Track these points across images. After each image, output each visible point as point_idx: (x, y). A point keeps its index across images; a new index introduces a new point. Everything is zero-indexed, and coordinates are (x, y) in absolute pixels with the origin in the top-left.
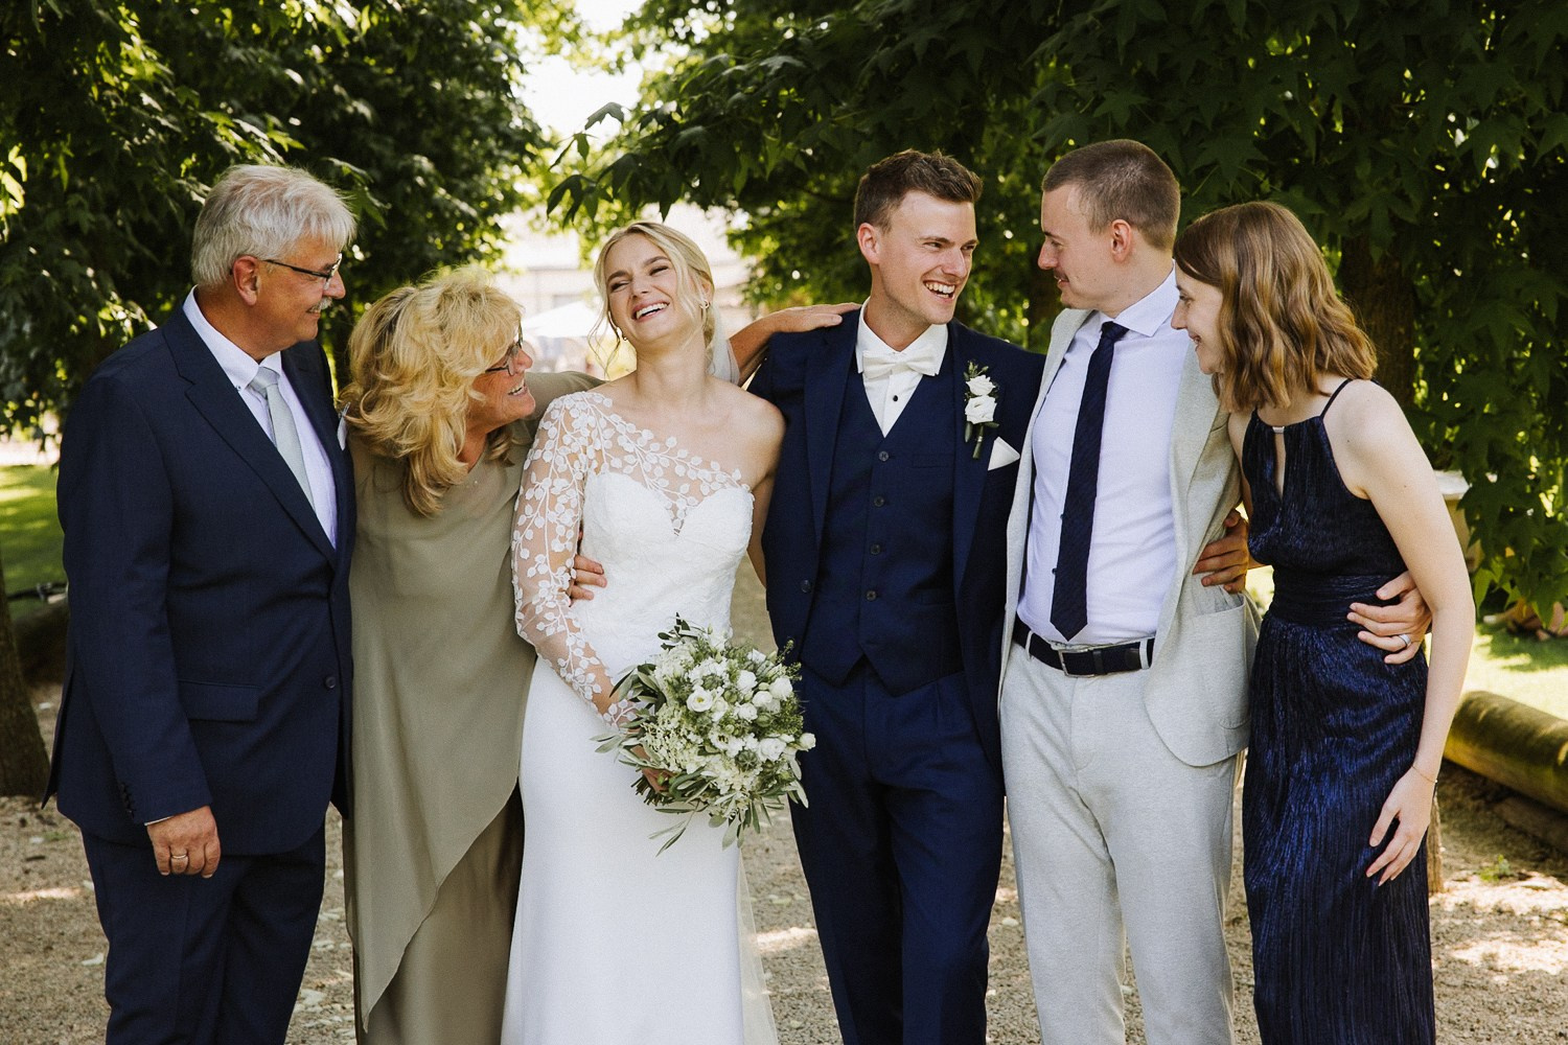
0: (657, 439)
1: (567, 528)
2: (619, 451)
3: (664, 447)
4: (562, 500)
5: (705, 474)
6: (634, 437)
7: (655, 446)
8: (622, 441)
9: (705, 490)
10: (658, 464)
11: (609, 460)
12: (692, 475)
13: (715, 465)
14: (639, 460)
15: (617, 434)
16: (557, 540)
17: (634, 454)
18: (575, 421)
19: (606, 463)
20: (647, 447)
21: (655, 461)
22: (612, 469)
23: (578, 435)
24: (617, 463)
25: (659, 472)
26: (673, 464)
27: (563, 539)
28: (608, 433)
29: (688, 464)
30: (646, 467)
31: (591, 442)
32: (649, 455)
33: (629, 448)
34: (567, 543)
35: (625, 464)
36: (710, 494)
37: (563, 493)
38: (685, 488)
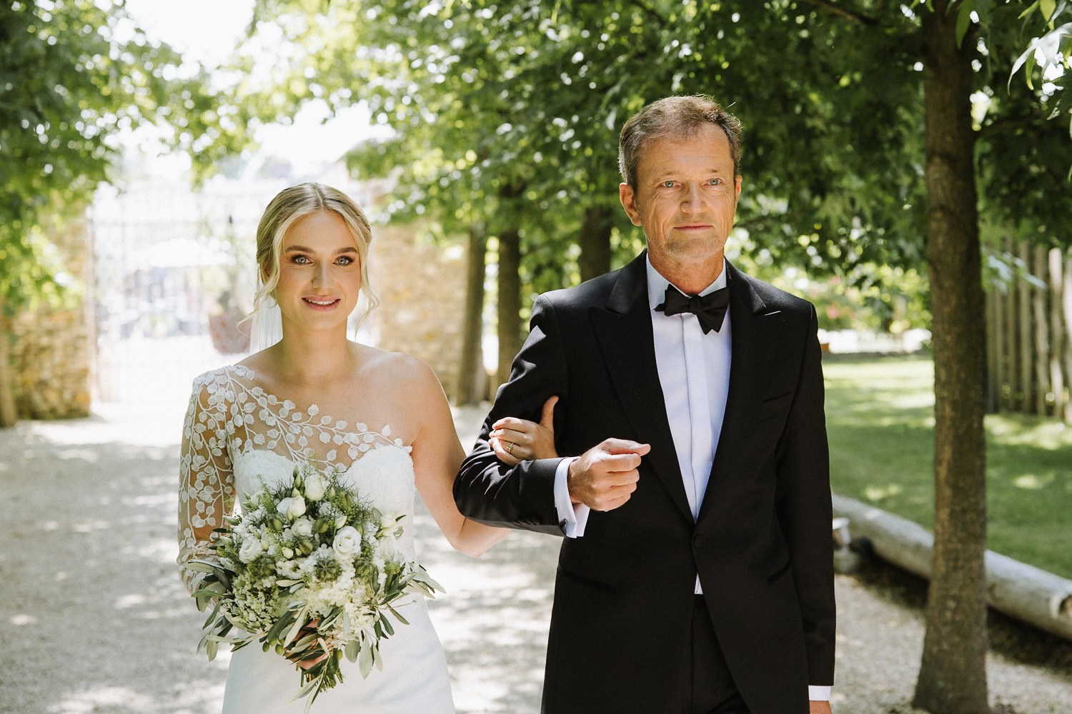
0: (298, 409)
1: (207, 505)
2: (261, 426)
3: (306, 416)
4: (201, 477)
5: (353, 437)
6: (276, 409)
7: (297, 416)
8: (264, 415)
9: (352, 453)
10: (302, 434)
11: (252, 437)
12: (338, 440)
13: (362, 427)
14: (282, 432)
15: (259, 408)
16: (198, 516)
17: (275, 427)
18: (212, 397)
19: (249, 440)
20: (289, 418)
21: (297, 431)
22: (256, 446)
23: (215, 411)
24: (259, 439)
25: (303, 441)
26: (317, 433)
27: (203, 516)
28: (249, 408)
29: (333, 430)
30: (290, 438)
31: (229, 416)
32: (293, 425)
33: (271, 422)
34: (208, 519)
35: (268, 439)
36: (358, 458)
37: (202, 470)
38: (332, 455)
